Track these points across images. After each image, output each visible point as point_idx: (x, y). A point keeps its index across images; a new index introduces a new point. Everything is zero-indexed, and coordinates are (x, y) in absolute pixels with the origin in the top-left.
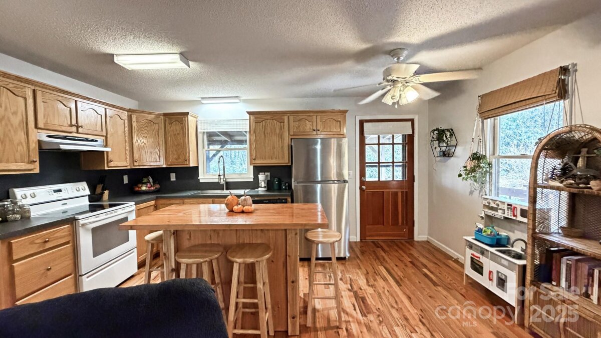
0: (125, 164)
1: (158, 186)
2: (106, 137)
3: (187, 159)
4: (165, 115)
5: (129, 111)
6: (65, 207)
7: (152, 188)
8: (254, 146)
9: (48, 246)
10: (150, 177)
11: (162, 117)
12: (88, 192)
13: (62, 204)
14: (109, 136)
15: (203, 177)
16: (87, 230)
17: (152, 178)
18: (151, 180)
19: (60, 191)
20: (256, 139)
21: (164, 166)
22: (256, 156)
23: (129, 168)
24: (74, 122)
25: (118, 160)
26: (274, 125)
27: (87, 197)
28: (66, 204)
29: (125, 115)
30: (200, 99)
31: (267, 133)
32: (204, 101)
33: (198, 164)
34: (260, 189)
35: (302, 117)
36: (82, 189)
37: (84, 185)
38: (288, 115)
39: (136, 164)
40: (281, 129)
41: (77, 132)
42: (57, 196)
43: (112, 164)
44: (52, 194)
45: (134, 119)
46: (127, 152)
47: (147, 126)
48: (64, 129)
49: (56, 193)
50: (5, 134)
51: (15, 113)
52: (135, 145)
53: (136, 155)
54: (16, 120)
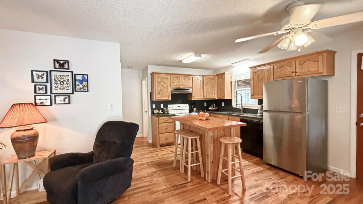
0: (200, 98)
1: (217, 108)
2: (193, 88)
3: (224, 96)
4: (217, 75)
5: (203, 76)
6: (181, 112)
7: (213, 109)
8: (253, 87)
9: (167, 121)
10: (214, 104)
11: (216, 76)
12: (188, 108)
14: (193, 87)
15: (234, 105)
17: (215, 104)
18: (214, 105)
19: (180, 106)
20: (253, 83)
21: (217, 99)
22: (254, 93)
23: (202, 99)
24: (181, 84)
25: (197, 96)
26: (265, 73)
27: (188, 110)
29: (201, 78)
30: (231, 64)
31: (260, 79)
32: (233, 65)
33: (232, 98)
34: (258, 114)
35: (284, 64)
36: (187, 106)
37: (188, 105)
38: (274, 64)
39: (205, 98)
40: (269, 75)
41: (182, 87)
42: (178, 108)
43: (195, 98)
45: (204, 79)
46: (201, 93)
47: (209, 82)
48: (178, 86)
50: (163, 90)
51: (165, 84)
52: (205, 90)
53: (205, 94)
54: (165, 85)
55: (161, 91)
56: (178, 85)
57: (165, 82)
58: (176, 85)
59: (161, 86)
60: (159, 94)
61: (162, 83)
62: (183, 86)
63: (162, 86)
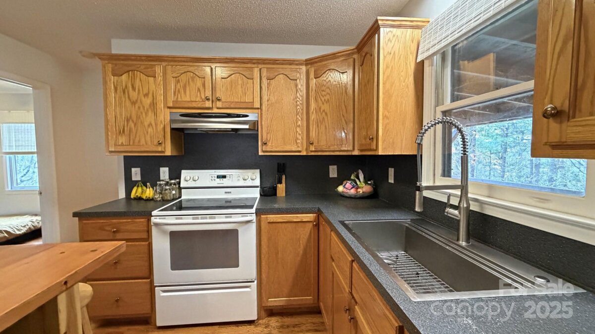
0: (296, 148)
1: (371, 188)
2: (260, 109)
3: (374, 139)
5: (309, 62)
6: (228, 197)
10: (360, 172)
12: (257, 182)
13: (226, 193)
14: (264, 108)
16: (164, 232)
17: (366, 173)
18: (361, 176)
23: (304, 153)
24: (208, 93)
25: (281, 141)
27: (259, 189)
28: (230, 192)
29: (298, 71)
36: (253, 177)
42: (219, 182)
43: (269, 148)
44: (215, 180)
45: (312, 75)
46: (299, 129)
47: (330, 81)
48: (194, 105)
49: (219, 179)
50: (138, 117)
51: (146, 95)
52: (313, 117)
53: (313, 134)
54: (147, 101)
55: (128, 121)
56: (198, 99)
57: (145, 91)
58: (188, 99)
59: (128, 103)
60: (122, 132)
61: (134, 95)
62: (219, 104)
63: (134, 103)
